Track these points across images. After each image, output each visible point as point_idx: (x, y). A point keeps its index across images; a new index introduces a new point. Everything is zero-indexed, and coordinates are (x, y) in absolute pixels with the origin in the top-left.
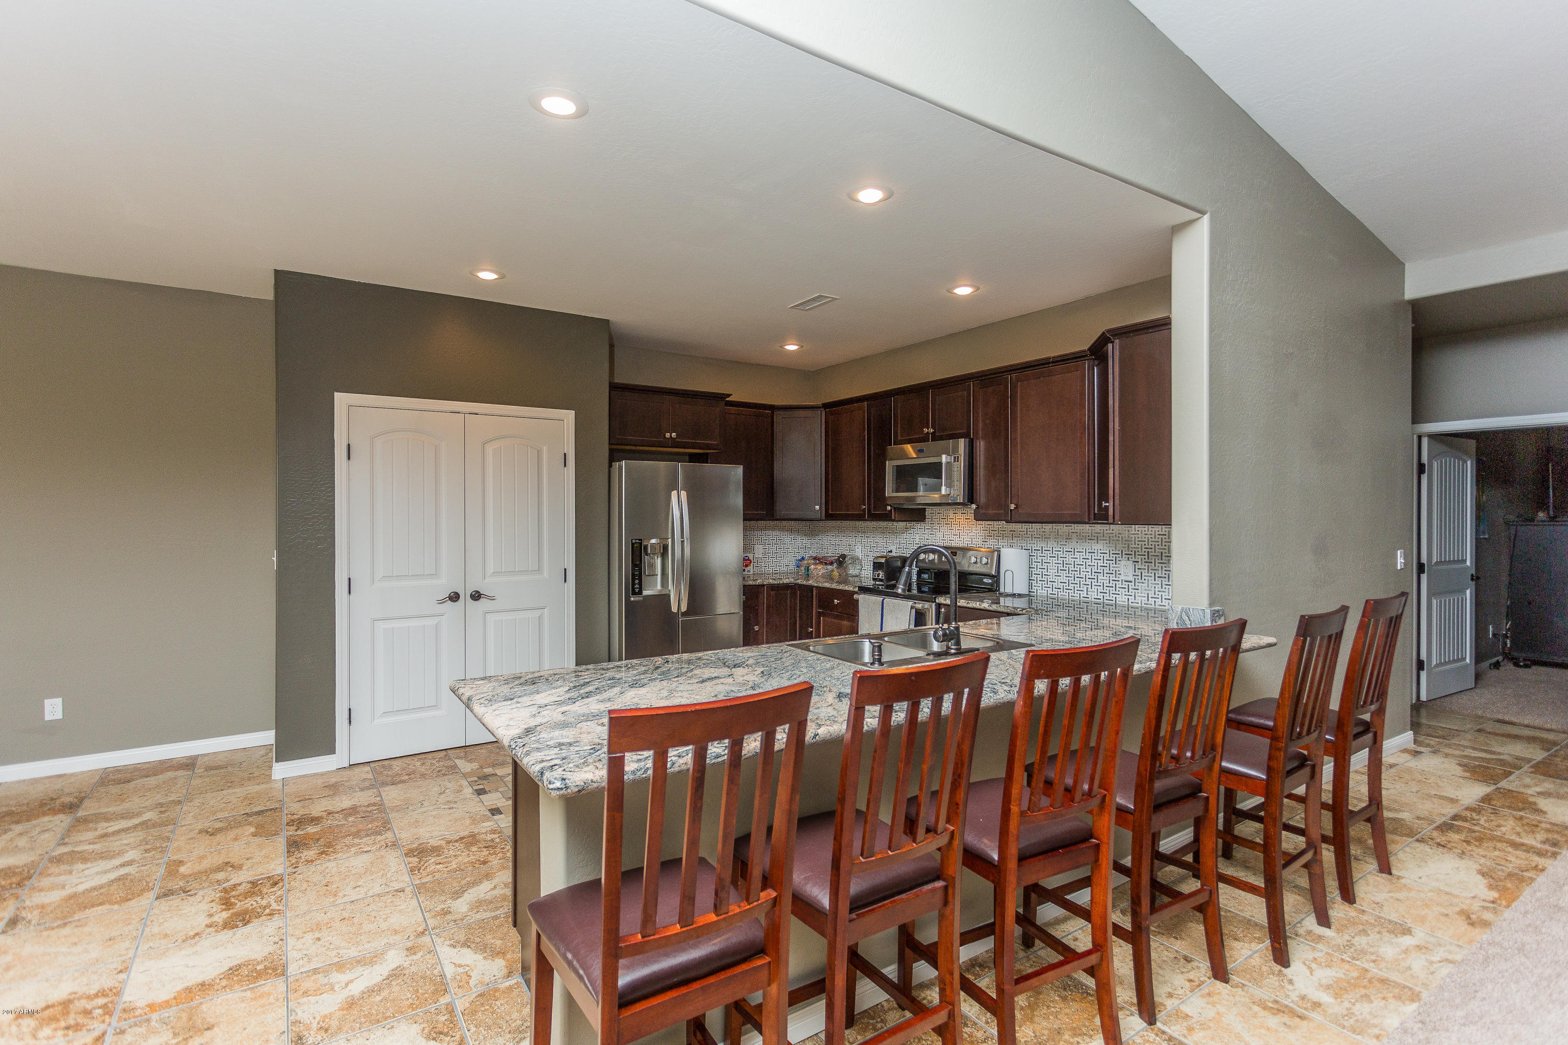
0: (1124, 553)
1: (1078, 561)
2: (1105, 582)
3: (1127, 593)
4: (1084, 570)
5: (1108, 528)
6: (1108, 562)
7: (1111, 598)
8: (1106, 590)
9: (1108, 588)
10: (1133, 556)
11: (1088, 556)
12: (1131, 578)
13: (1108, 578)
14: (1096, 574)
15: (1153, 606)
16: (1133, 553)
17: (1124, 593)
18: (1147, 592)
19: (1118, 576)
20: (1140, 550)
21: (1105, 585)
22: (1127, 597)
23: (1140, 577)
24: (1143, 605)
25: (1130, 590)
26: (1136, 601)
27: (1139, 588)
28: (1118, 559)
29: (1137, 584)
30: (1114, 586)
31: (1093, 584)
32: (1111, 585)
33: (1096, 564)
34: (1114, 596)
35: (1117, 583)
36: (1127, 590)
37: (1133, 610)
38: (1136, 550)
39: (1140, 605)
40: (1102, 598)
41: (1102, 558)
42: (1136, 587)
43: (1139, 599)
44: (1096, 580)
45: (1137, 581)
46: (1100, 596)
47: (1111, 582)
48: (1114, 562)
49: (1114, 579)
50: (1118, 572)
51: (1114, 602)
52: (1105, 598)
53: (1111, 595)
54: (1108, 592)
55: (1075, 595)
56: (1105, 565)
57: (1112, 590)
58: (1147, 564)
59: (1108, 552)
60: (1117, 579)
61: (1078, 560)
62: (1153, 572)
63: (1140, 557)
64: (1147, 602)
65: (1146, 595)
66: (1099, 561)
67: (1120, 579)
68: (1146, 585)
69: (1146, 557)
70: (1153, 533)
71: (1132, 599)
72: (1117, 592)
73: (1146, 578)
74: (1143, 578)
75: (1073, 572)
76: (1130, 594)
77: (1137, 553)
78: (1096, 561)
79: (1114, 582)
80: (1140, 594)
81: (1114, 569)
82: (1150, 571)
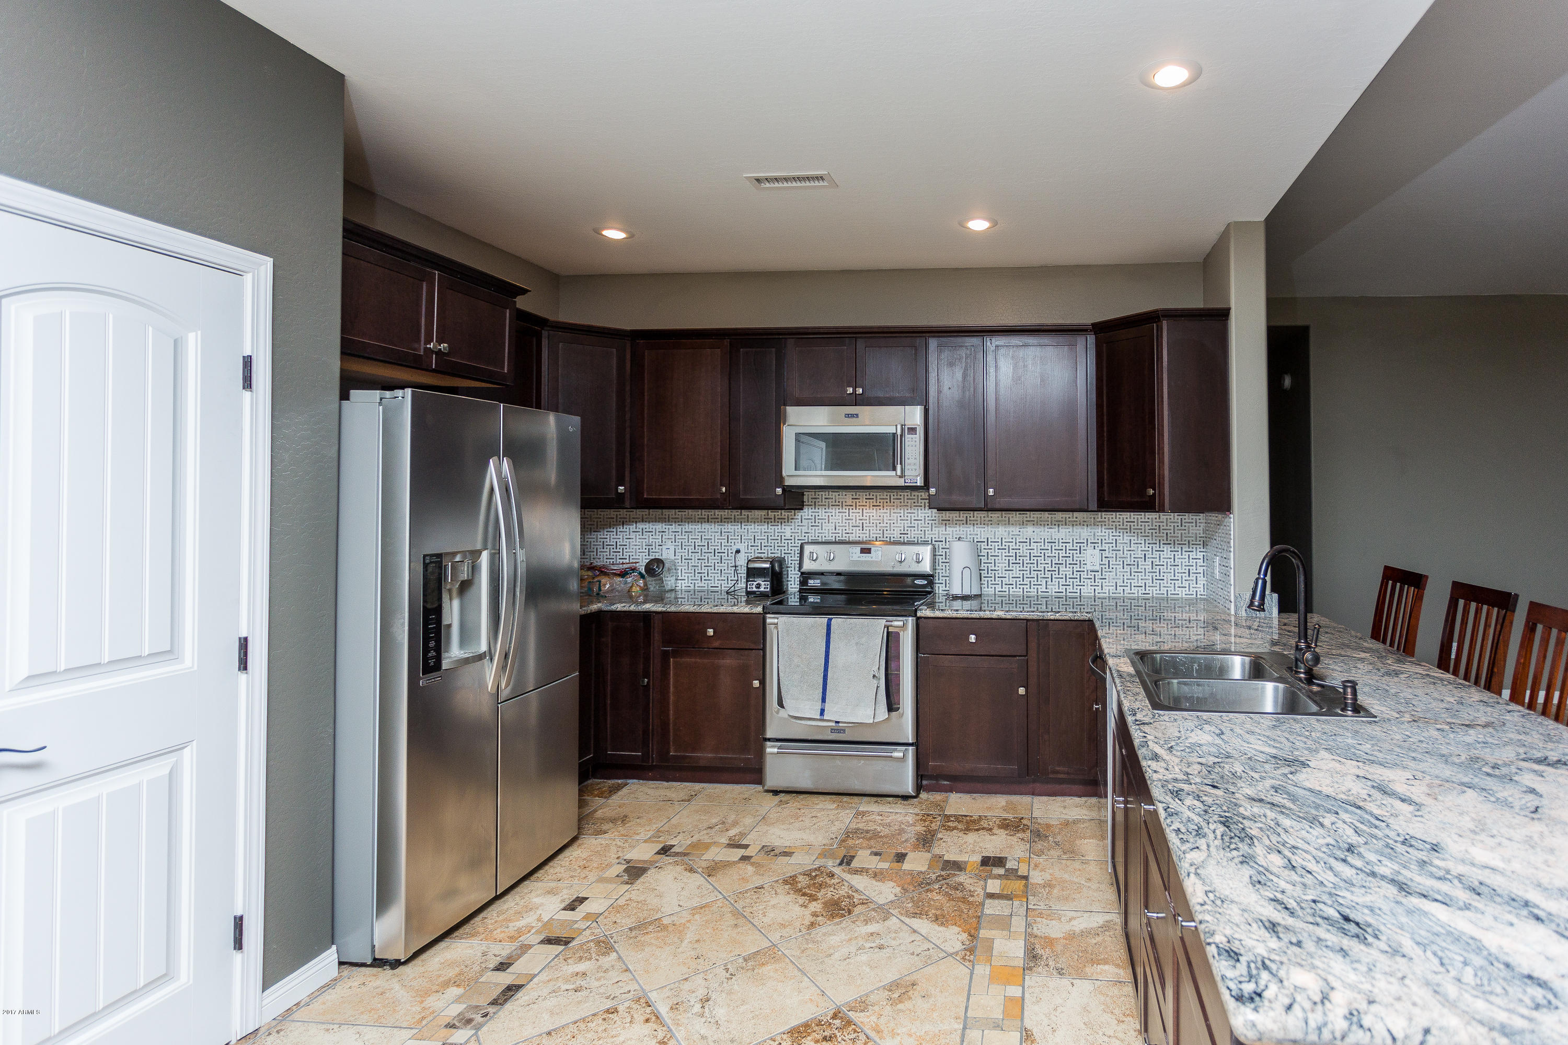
0: (1089, 541)
1: (1034, 553)
2: (1068, 573)
3: (1093, 584)
4: (1043, 562)
5: (1071, 516)
6: (1071, 552)
7: (1075, 591)
8: (1070, 582)
9: (1071, 580)
10: (1100, 544)
11: (1048, 546)
12: (1097, 568)
13: (1071, 569)
14: (1057, 566)
15: (1122, 595)
16: (1100, 541)
17: (1090, 584)
18: (1114, 581)
19: (1082, 566)
20: (1107, 538)
21: (1068, 577)
22: (1093, 588)
23: (1107, 566)
24: (1111, 594)
25: (1097, 580)
26: (1104, 591)
27: (1107, 577)
28: (1082, 548)
29: (1104, 573)
30: (1078, 577)
31: (1054, 576)
32: (1075, 576)
33: (1057, 555)
34: (1079, 587)
35: (1082, 573)
36: (1093, 580)
37: (1100, 600)
38: (1103, 538)
39: (1107, 595)
40: (1064, 591)
41: (1064, 548)
42: (1103, 577)
43: (1106, 589)
44: (1057, 573)
45: (1104, 570)
46: (1062, 589)
47: (1075, 573)
48: (1078, 552)
49: (1079, 569)
50: (1082, 562)
51: (1078, 594)
52: (1068, 591)
53: (1075, 587)
54: (1071, 584)
55: (1032, 590)
56: (1068, 555)
57: (1077, 582)
58: (1114, 552)
59: (1071, 541)
60: (1082, 569)
61: (1035, 551)
62: (1122, 560)
63: (1107, 545)
64: (1115, 591)
65: (1114, 584)
66: (1060, 552)
67: (1085, 570)
68: (1114, 573)
69: (1114, 545)
70: (1121, 520)
71: (1098, 589)
72: (1082, 583)
73: (1114, 567)
74: (1111, 566)
75: (1029, 565)
76: (1096, 584)
77: (1104, 541)
78: (1057, 552)
79: (1079, 573)
80: (1107, 584)
81: (1078, 559)
82: (1118, 559)
